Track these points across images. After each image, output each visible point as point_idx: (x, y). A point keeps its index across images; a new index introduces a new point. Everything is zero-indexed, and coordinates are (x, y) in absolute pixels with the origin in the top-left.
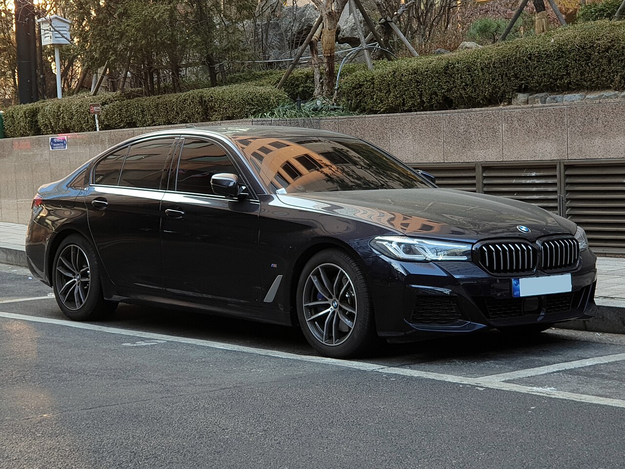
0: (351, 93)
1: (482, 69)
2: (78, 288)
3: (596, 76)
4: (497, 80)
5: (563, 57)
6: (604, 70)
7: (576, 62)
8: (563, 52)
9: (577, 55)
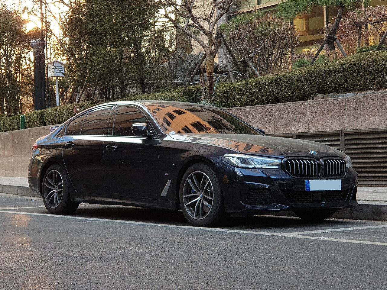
0: (222, 97)
1: (297, 80)
2: (56, 195)
3: (363, 82)
4: (306, 86)
5: (344, 72)
6: (367, 79)
7: (351, 75)
8: (344, 69)
9: (352, 70)
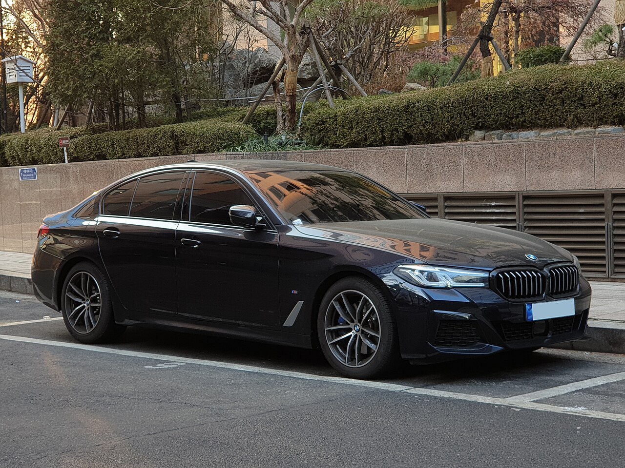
0: (314, 129)
1: (441, 108)
3: (550, 115)
4: (456, 118)
5: (518, 97)
6: (557, 110)
7: (531, 103)
8: (518, 93)
9: (531, 96)
